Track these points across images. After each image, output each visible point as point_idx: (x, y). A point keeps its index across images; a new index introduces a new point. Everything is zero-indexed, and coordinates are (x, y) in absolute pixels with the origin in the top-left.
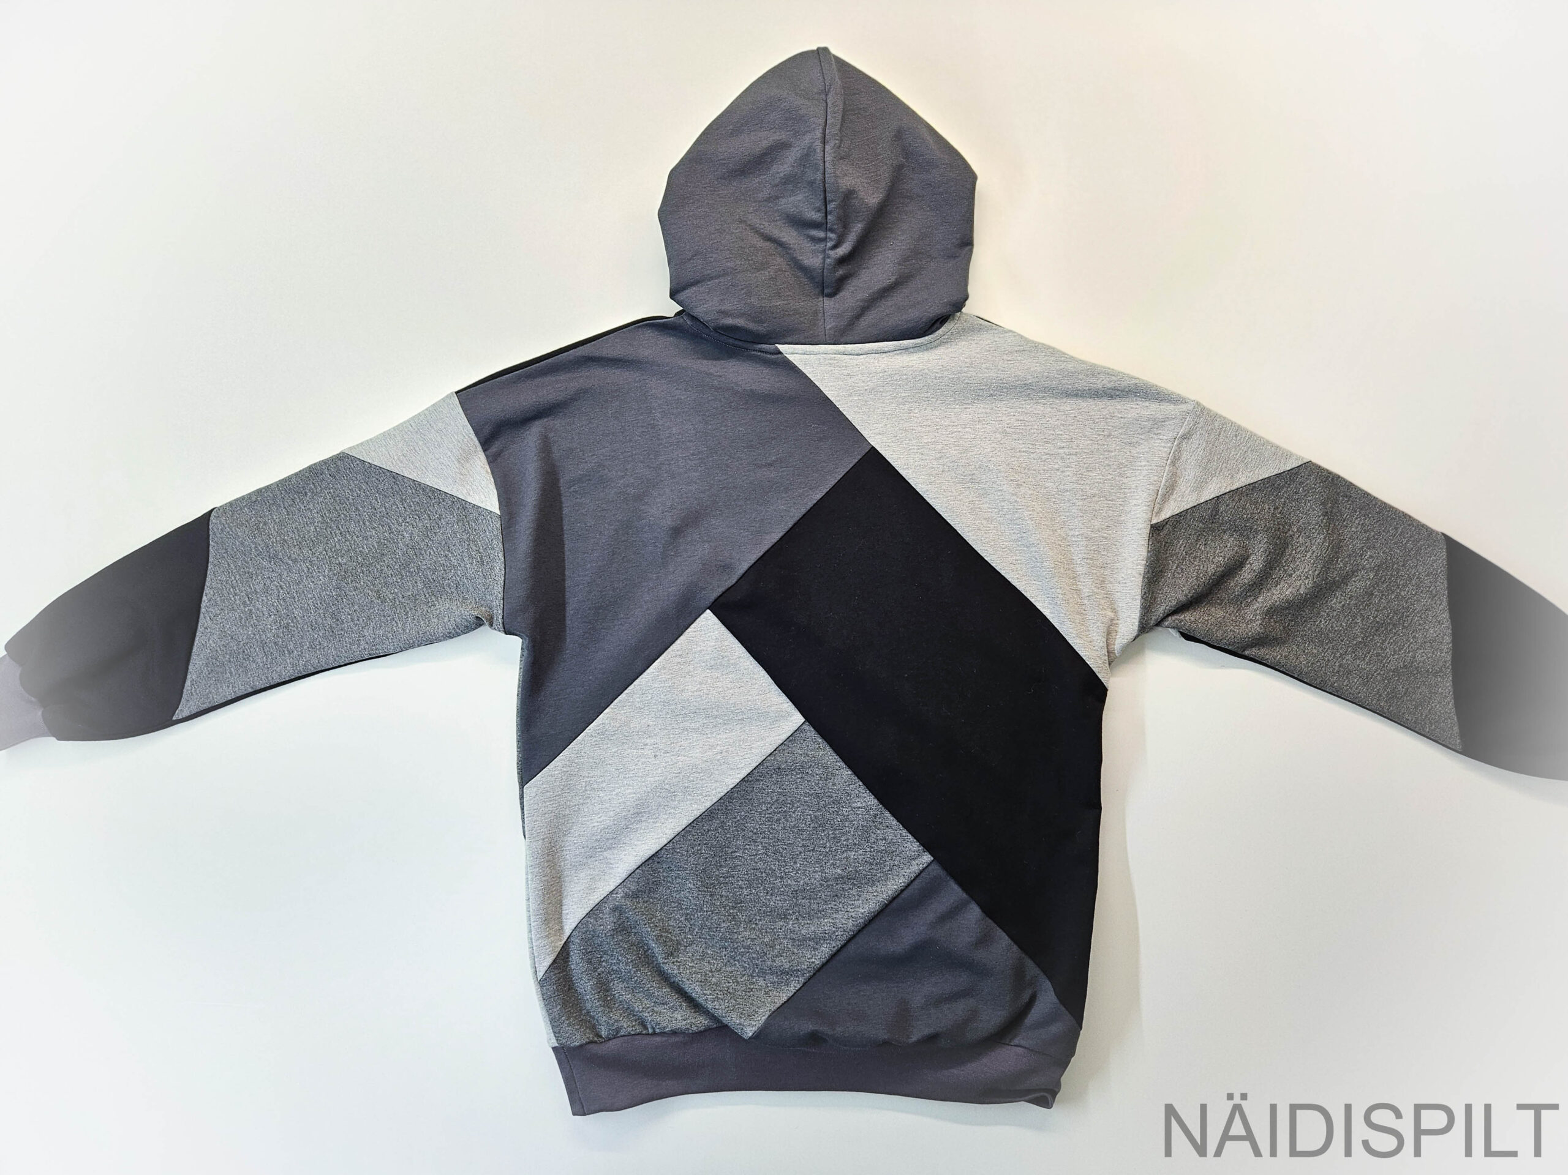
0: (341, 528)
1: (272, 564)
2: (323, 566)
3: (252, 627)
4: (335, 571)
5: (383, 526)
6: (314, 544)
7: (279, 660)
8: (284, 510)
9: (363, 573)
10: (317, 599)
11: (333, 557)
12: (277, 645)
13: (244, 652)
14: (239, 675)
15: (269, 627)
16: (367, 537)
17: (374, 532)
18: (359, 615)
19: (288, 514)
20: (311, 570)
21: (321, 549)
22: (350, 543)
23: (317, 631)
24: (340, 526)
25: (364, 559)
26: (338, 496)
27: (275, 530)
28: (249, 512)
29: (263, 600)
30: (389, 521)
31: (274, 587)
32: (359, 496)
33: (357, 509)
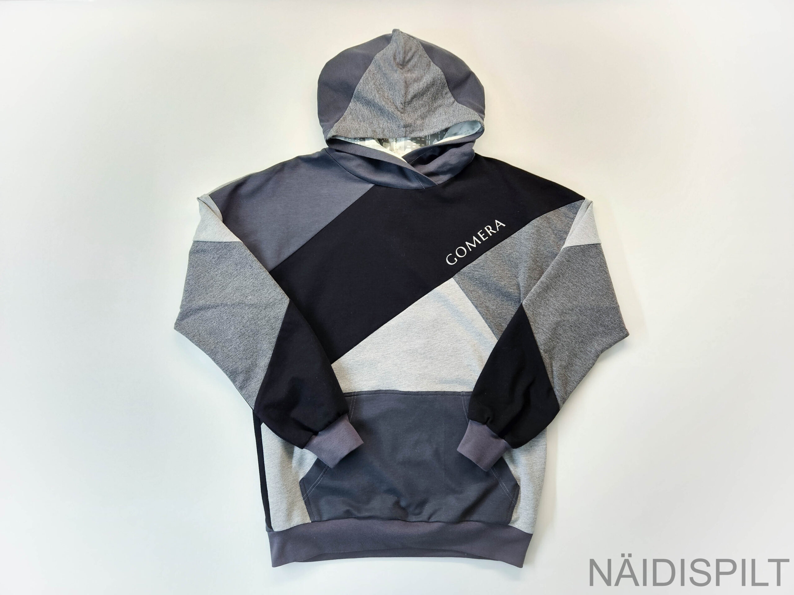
0: (583, 284)
1: (562, 317)
2: (586, 305)
3: (567, 351)
4: (593, 305)
5: (602, 272)
6: (576, 297)
7: (587, 358)
8: (553, 289)
9: (605, 299)
10: (590, 322)
11: (588, 299)
12: (582, 352)
13: (569, 364)
14: (574, 375)
15: (575, 346)
16: (597, 281)
17: (599, 277)
18: (614, 319)
19: (556, 290)
20: (581, 310)
21: (580, 298)
22: (591, 289)
23: (598, 336)
24: (582, 283)
25: (602, 292)
26: (574, 269)
27: (554, 301)
28: (539, 299)
29: (565, 336)
30: (603, 269)
31: (568, 328)
32: (583, 264)
33: (585, 271)
